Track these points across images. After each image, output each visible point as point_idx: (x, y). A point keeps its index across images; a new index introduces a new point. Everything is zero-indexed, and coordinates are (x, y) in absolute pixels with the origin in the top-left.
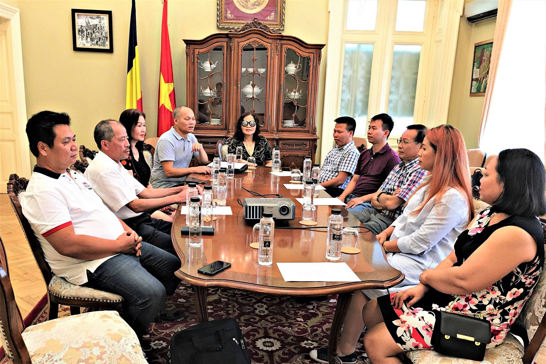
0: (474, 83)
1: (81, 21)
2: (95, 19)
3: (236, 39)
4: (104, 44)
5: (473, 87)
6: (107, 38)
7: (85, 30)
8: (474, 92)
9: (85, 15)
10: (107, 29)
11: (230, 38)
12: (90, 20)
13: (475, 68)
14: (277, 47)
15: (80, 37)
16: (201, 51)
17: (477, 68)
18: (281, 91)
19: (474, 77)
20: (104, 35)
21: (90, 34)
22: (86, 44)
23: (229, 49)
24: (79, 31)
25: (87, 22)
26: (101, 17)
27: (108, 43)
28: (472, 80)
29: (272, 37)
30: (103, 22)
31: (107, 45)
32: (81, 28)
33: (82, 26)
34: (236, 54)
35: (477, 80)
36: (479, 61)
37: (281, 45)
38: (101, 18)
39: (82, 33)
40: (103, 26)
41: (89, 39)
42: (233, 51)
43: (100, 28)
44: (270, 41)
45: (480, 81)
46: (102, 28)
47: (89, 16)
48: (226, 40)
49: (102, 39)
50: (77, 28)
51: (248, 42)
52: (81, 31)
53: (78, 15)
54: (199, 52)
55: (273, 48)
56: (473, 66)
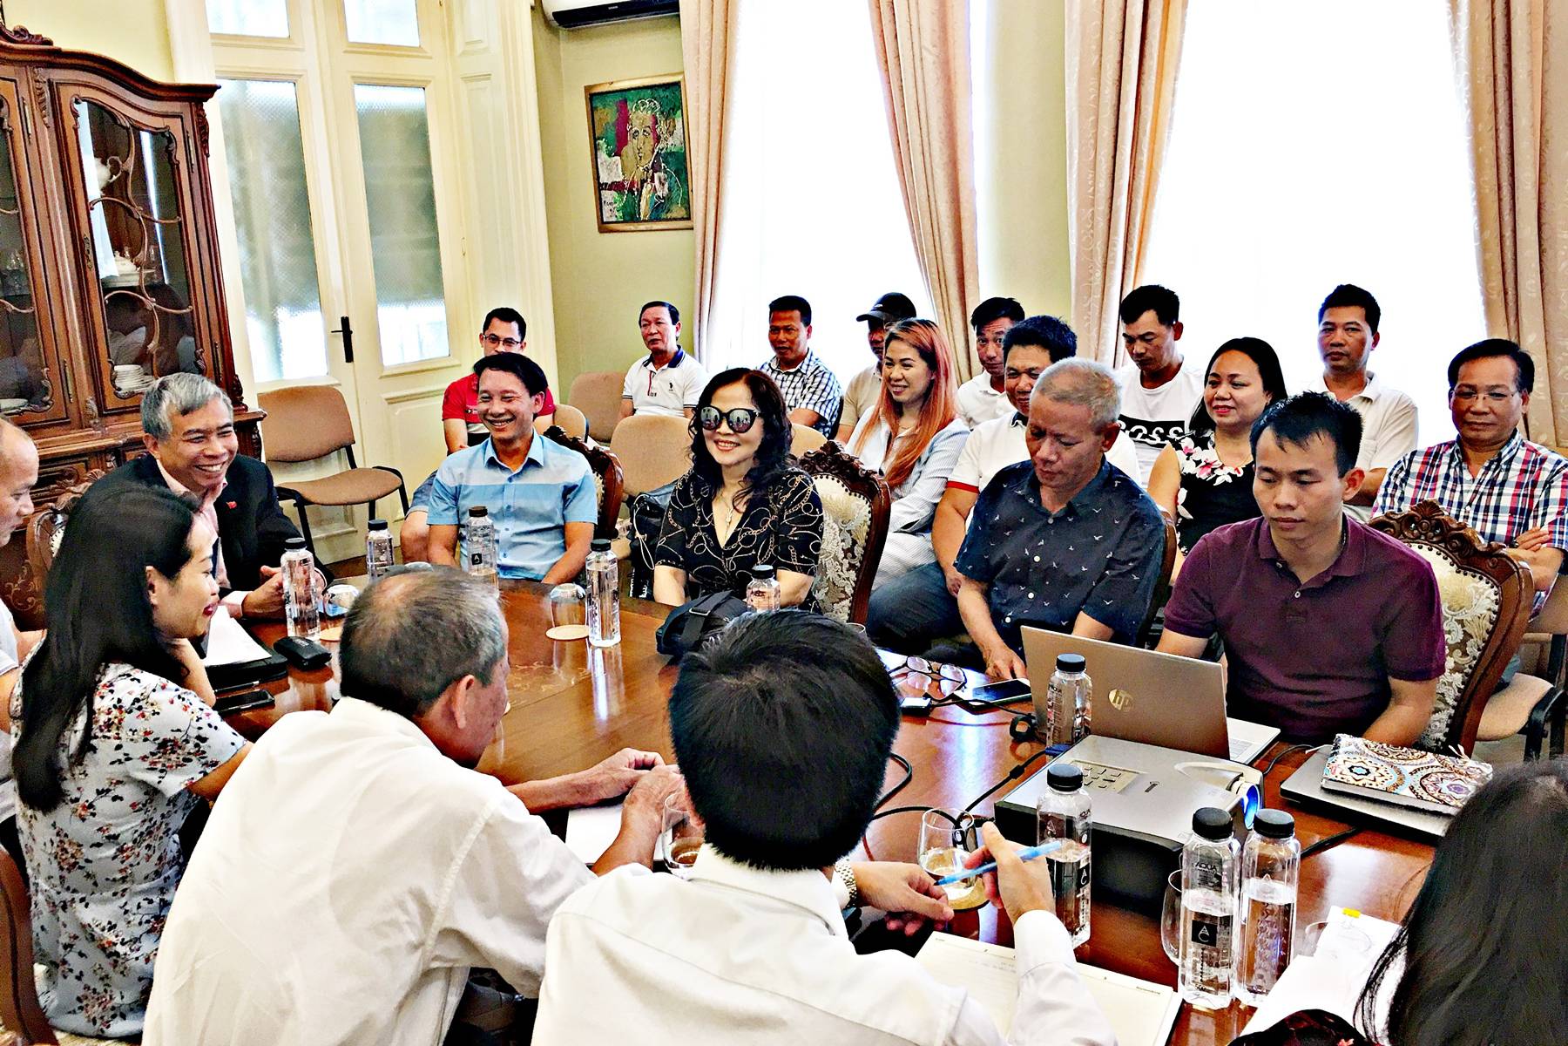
0: (608, 195)
5: (606, 208)
8: (614, 219)
13: (602, 156)
14: (41, 94)
17: (610, 156)
18: (88, 263)
19: (604, 179)
28: (600, 187)
35: (617, 187)
36: (612, 134)
37: (54, 87)
45: (631, 191)
55: (27, 97)
56: (595, 149)
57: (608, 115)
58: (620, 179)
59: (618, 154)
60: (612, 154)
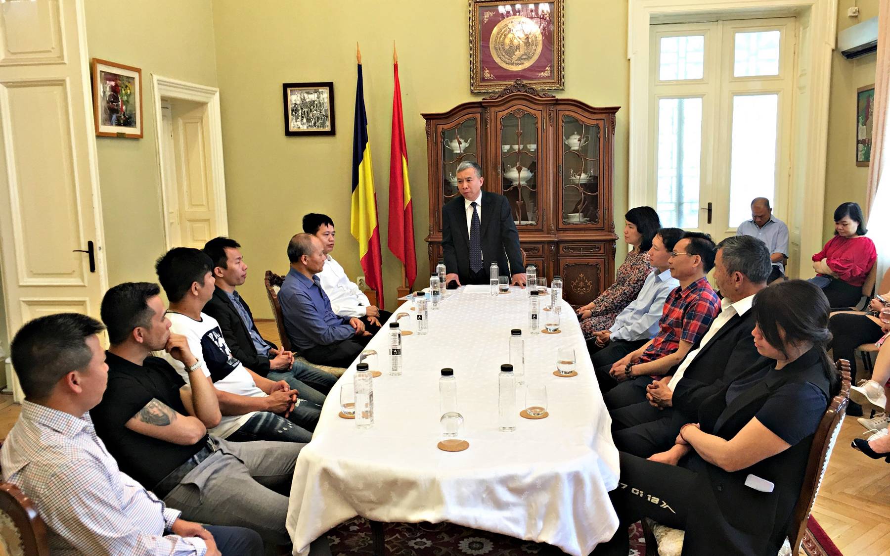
0: (860, 147)
1: (295, 98)
2: (312, 94)
3: (493, 109)
4: (323, 125)
5: (860, 153)
6: (327, 117)
7: (299, 108)
8: (861, 160)
9: (300, 90)
10: (327, 105)
11: (485, 108)
12: (306, 95)
13: (860, 125)
14: (550, 115)
15: (294, 118)
16: (446, 127)
17: (863, 125)
18: (560, 175)
19: (860, 138)
20: (324, 113)
21: (306, 113)
22: (301, 126)
23: (484, 121)
24: (293, 111)
25: (302, 98)
26: (320, 90)
27: (328, 123)
28: (858, 142)
29: (544, 102)
30: (322, 96)
31: (328, 126)
32: (295, 106)
33: (295, 104)
34: (493, 128)
35: (863, 142)
36: (864, 114)
37: (557, 112)
38: (319, 93)
39: (296, 113)
40: (322, 102)
41: (305, 120)
42: (489, 124)
43: (318, 105)
44: (540, 108)
45: (868, 144)
46: (321, 105)
47: (304, 91)
48: (479, 110)
49: (322, 119)
50: (290, 107)
51: (509, 111)
52: (295, 110)
53: (291, 90)
54: (443, 129)
55: (545, 115)
56: (858, 122)
57: (863, 104)
58: (864, 138)
59: (865, 125)
60: (865, 124)
